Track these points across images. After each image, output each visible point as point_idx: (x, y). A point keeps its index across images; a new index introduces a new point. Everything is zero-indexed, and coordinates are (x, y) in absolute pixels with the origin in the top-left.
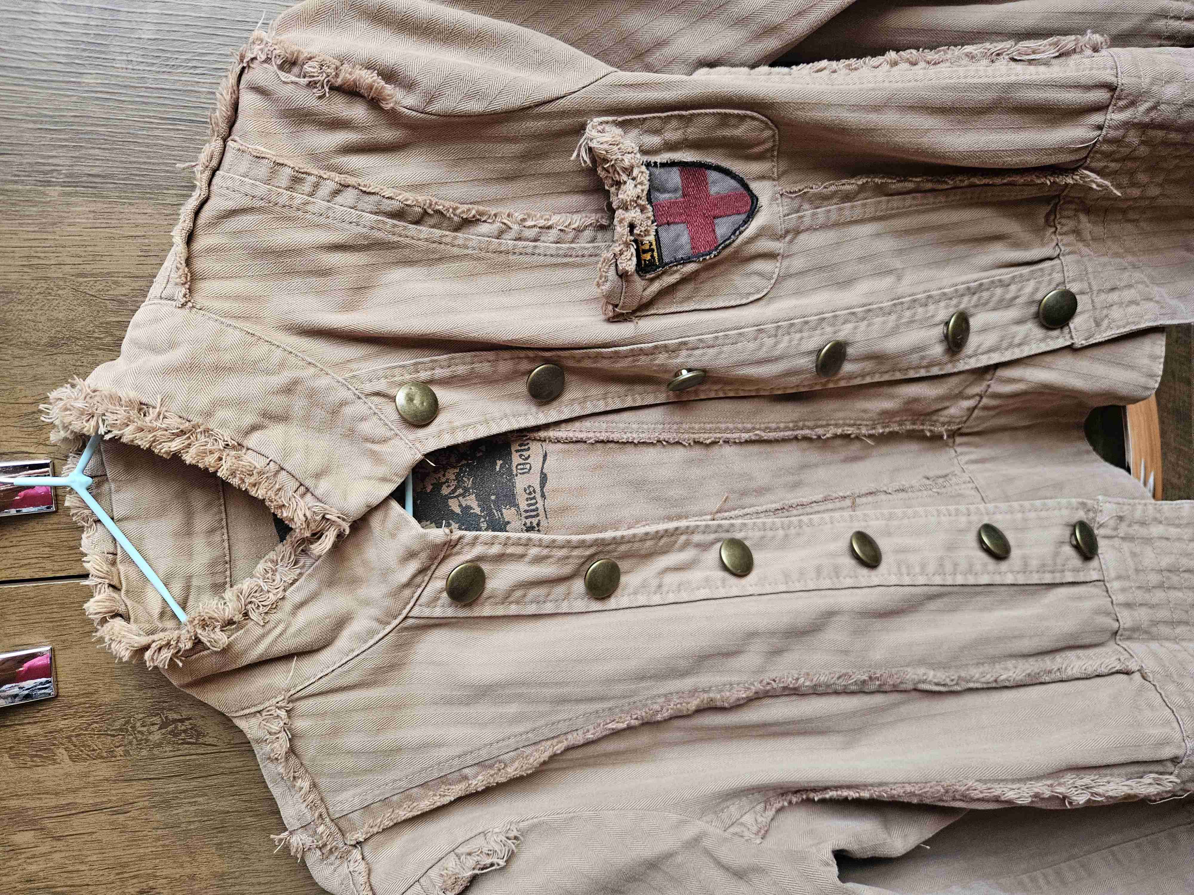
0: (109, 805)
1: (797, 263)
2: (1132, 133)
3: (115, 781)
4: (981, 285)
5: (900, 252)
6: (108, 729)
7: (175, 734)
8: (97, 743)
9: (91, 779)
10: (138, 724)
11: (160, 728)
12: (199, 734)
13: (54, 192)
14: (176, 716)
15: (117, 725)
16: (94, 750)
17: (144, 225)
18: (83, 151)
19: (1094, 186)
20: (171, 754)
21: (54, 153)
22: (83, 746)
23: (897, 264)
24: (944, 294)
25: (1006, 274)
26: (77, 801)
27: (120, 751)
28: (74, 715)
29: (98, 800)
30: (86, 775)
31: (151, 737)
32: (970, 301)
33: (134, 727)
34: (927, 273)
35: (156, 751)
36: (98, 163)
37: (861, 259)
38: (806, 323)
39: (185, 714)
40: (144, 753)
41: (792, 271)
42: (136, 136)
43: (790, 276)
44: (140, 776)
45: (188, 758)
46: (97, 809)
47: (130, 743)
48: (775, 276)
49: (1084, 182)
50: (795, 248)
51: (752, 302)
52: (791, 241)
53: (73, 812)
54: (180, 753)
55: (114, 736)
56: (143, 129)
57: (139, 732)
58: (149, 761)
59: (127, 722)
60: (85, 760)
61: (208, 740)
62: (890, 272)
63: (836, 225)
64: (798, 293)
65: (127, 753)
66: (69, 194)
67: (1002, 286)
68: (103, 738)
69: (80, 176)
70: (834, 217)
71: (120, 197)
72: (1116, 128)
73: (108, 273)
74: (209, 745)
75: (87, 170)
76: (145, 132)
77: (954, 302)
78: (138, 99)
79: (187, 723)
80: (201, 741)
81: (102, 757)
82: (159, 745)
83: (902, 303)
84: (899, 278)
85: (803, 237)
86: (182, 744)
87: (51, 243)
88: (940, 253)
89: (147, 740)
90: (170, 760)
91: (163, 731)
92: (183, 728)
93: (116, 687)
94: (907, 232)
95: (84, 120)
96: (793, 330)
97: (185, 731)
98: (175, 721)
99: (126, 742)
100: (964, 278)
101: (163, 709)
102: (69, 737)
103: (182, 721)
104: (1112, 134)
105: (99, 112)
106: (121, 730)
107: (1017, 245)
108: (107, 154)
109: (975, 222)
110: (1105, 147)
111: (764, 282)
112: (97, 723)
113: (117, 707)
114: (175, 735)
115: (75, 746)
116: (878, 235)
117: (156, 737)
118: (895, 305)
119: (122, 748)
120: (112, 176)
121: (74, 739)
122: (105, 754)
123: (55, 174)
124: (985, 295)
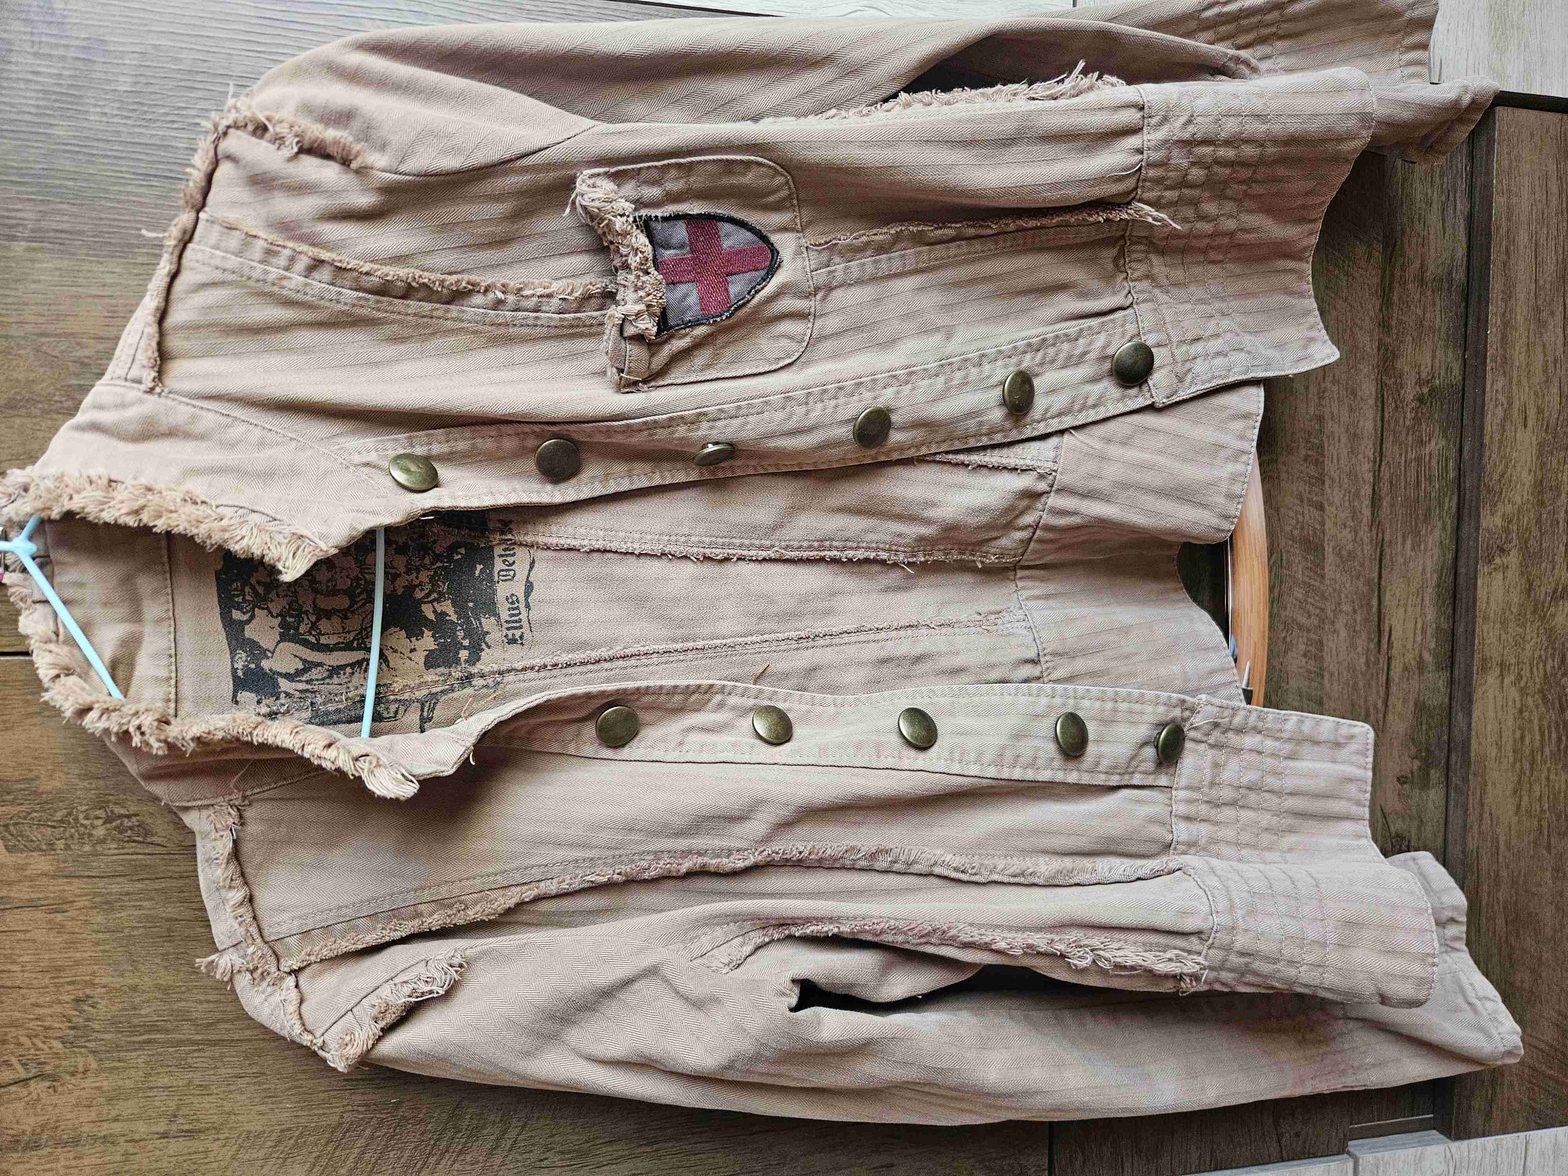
0: (46, 902)
1: (832, 323)
2: (1175, 152)
3: (54, 877)
4: (1044, 340)
5: (948, 308)
6: (48, 820)
7: (121, 830)
8: (35, 835)
9: (28, 873)
10: (81, 816)
11: (105, 823)
12: (147, 833)
13: (19, 247)
14: (123, 811)
15: (59, 815)
16: (32, 841)
17: (112, 285)
18: (52, 206)
19: (1150, 220)
20: (116, 852)
21: (20, 206)
22: (22, 836)
23: (943, 320)
24: (1000, 352)
25: (1072, 327)
26: (12, 895)
27: (60, 844)
28: (12, 803)
29: (33, 896)
30: (23, 868)
31: (94, 832)
32: (1033, 359)
33: (76, 820)
34: (982, 330)
35: (99, 848)
36: (66, 218)
37: (906, 317)
38: (840, 388)
39: (133, 809)
40: (87, 848)
41: (828, 331)
42: (107, 191)
43: (826, 337)
44: (82, 873)
45: (134, 857)
46: (32, 905)
47: (72, 836)
48: (807, 338)
49: (1141, 216)
50: (829, 306)
51: (782, 368)
52: (824, 298)
53: (7, 906)
54: (125, 851)
55: (54, 827)
56: (115, 184)
57: (82, 825)
58: (91, 858)
59: (70, 814)
60: (22, 851)
61: (158, 840)
62: (938, 330)
63: (873, 279)
64: (835, 356)
65: (67, 847)
66: (34, 250)
67: (1069, 341)
68: (42, 829)
69: (47, 231)
70: (870, 269)
71: (87, 255)
72: (1157, 148)
73: (73, 334)
74: (159, 845)
75: (54, 226)
76: (116, 188)
77: (1014, 360)
78: (109, 153)
79: (134, 819)
80: (149, 840)
81: (41, 850)
82: (103, 841)
83: (951, 364)
84: (949, 336)
85: (837, 294)
86: (128, 842)
87: (15, 300)
88: (996, 307)
89: (90, 835)
90: (115, 858)
91: (108, 826)
92: (130, 824)
93: (61, 774)
94: (957, 284)
95: (53, 173)
96: (826, 396)
97: (131, 828)
98: (121, 816)
99: (67, 834)
100: (1024, 334)
101: (109, 801)
102: (6, 826)
103: (128, 817)
104: (1155, 156)
105: (69, 165)
106: (62, 821)
107: (1084, 295)
108: (75, 209)
109: (1031, 270)
110: (1152, 173)
111: (794, 346)
112: (36, 811)
113: (59, 796)
114: (120, 833)
115: (12, 835)
116: (921, 289)
117: (100, 832)
118: (942, 366)
119: (63, 841)
120: (79, 232)
121: (12, 828)
122: (44, 847)
123: (20, 229)
124: (1051, 351)
